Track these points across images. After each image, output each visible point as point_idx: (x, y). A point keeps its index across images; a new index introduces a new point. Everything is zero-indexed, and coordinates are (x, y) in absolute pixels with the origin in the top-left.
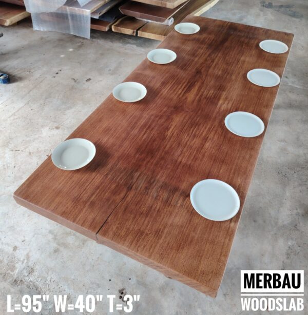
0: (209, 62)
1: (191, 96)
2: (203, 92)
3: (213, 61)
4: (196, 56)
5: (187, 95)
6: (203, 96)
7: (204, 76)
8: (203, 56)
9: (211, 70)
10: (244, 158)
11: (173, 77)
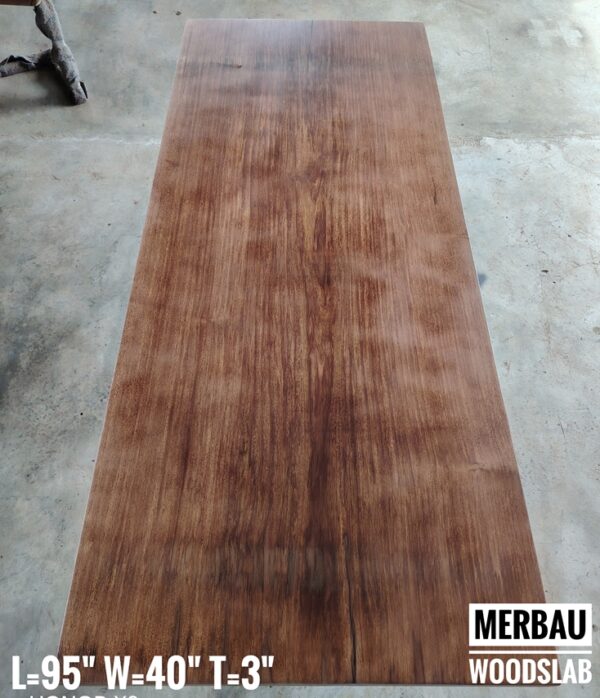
0: (320, 332)
1: (307, 208)
2: (289, 227)
3: (310, 338)
4: (362, 343)
5: (317, 209)
6: (285, 215)
7: (308, 273)
8: (346, 354)
9: (301, 301)
10: (183, 125)
11: (374, 248)
